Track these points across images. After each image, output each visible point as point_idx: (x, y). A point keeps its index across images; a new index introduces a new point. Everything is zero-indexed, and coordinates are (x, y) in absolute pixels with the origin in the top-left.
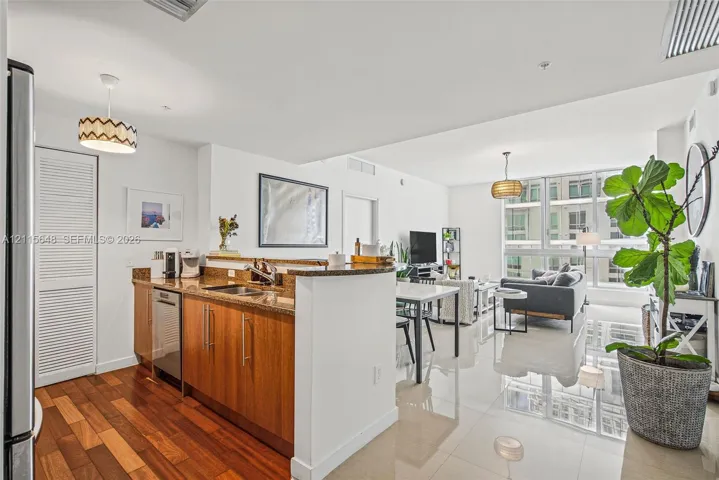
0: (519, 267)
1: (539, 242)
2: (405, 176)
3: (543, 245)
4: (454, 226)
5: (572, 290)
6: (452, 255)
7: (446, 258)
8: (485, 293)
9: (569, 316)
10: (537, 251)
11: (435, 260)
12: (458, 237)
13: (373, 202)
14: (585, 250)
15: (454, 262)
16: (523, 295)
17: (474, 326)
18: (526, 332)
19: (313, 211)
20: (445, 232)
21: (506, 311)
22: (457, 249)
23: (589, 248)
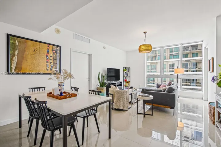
0: (154, 81)
1: (160, 73)
2: (106, 46)
3: (161, 74)
4: (128, 66)
5: (175, 95)
6: (127, 78)
7: (125, 79)
8: (136, 94)
9: (173, 107)
10: (159, 76)
11: (119, 79)
12: (129, 71)
13: (89, 55)
14: (177, 76)
15: (128, 80)
16: (151, 97)
17: (129, 110)
18: (152, 115)
19: (51, 57)
20: (124, 69)
21: (144, 104)
22: (129, 75)
23: (179, 75)
